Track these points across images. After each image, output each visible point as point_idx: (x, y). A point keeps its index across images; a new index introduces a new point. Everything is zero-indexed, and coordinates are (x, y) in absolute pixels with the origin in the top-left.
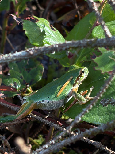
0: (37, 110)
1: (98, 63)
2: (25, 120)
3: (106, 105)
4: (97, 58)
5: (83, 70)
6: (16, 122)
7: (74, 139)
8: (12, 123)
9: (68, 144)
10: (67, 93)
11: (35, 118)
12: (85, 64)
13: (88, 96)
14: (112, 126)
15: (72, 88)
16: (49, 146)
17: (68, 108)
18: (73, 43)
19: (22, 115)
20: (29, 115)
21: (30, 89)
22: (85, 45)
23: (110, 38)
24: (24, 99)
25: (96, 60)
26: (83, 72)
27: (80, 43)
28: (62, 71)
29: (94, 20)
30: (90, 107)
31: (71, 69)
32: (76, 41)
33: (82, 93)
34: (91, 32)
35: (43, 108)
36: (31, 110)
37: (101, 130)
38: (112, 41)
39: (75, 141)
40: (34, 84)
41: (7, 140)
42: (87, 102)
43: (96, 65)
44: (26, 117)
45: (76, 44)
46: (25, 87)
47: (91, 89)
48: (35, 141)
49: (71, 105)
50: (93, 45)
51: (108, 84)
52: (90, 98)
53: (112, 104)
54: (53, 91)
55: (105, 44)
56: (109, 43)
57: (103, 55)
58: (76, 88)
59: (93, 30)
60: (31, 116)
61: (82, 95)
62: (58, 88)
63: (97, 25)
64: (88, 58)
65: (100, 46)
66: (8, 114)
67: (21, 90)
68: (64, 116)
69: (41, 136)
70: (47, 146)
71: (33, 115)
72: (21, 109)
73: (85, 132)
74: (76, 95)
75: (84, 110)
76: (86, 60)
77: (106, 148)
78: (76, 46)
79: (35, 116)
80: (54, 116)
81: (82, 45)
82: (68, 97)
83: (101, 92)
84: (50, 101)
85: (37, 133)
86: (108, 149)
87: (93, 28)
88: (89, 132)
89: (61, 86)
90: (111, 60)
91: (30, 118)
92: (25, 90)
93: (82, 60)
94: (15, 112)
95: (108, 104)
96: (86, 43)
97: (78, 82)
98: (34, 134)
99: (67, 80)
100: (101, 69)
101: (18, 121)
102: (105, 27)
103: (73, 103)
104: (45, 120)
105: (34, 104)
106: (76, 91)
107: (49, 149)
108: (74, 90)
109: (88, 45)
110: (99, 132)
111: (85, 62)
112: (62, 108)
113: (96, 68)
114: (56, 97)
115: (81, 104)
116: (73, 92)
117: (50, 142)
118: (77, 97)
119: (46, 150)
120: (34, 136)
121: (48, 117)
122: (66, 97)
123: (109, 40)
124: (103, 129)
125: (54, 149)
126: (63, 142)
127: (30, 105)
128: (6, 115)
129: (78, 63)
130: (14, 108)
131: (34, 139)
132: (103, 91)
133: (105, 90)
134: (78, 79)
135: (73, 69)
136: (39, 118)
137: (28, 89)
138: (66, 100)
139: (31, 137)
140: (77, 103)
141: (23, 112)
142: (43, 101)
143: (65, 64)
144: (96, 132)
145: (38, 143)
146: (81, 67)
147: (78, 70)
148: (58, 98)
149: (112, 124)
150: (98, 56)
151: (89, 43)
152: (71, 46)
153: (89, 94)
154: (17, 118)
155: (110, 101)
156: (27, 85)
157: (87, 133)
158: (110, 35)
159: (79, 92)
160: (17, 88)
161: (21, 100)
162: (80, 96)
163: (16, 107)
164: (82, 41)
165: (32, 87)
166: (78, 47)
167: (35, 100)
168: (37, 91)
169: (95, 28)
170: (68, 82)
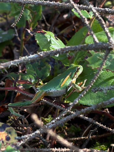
0: (47, 97)
1: (90, 62)
2: (38, 104)
3: (96, 92)
4: (89, 58)
5: (79, 67)
6: (32, 105)
7: (74, 116)
8: (29, 106)
9: (69, 119)
10: (68, 84)
11: (45, 102)
12: (80, 63)
13: (83, 86)
14: (100, 106)
15: (72, 81)
16: (55, 121)
17: (69, 95)
18: (71, 48)
19: (36, 100)
20: (41, 101)
21: (41, 83)
22: (80, 49)
23: (97, 43)
24: (37, 89)
25: (88, 59)
26: (79, 69)
27: (76, 48)
28: (64, 69)
29: (86, 32)
30: (84, 93)
31: (70, 67)
32: (73, 46)
33: (78, 84)
34: (84, 40)
35: (51, 95)
36: (42, 97)
37: (92, 109)
38: (99, 45)
39: (74, 117)
40: (44, 79)
41: (25, 118)
42: (83, 90)
43: (88, 63)
44: (39, 102)
45: (73, 48)
46: (38, 81)
47: (85, 81)
48: (46, 119)
49: (71, 93)
50: (85, 48)
51: (97, 76)
52: (84, 87)
53: (100, 91)
54: (58, 83)
55: (94, 47)
56: (97, 46)
57: (93, 56)
58: (74, 80)
59: (86, 39)
60: (43, 101)
61: (79, 85)
62: (61, 81)
63: (88, 35)
64: (82, 59)
65: (90, 50)
66: (26, 100)
67: (35, 83)
68: (66, 101)
69: (50, 116)
70: (54, 121)
71: (44, 100)
72: (35, 96)
73: (81, 111)
74: (75, 86)
75: (80, 95)
76: (81, 60)
77: (97, 122)
78: (73, 49)
79: (46, 101)
80: (59, 101)
81: (78, 49)
82: (69, 87)
83: (92, 82)
84: (56, 90)
85: (47, 114)
86: (98, 123)
87: (86, 38)
88: (84, 111)
89: (63, 79)
90: (99, 60)
91: (41, 102)
92: (38, 83)
93: (78, 61)
94: (31, 99)
95: (98, 90)
96: (80, 47)
97: (75, 76)
98: (45, 114)
99: (68, 75)
100: (91, 66)
101: (33, 105)
102: (94, 35)
103: (72, 91)
104: (52, 104)
105: (44, 92)
106: (75, 83)
107: (56, 124)
108: (73, 82)
109: (82, 48)
110: (91, 110)
111: (80, 62)
112: (64, 95)
113: (88, 66)
114: (60, 87)
115: (78, 92)
116: (72, 83)
117: (57, 119)
118: (75, 87)
119: (53, 125)
120: (45, 116)
121: (55, 102)
122: (67, 87)
123: (97, 45)
124: (94, 109)
125: (59, 124)
126: (65, 119)
127: (41, 93)
128: (25, 101)
129: (75, 63)
130: (30, 95)
131: (45, 118)
132: (93, 81)
133: (95, 81)
134: (75, 74)
135: (72, 67)
136: (48, 102)
137: (40, 82)
138: (67, 89)
139: (43, 117)
140: (75, 91)
141: (37, 98)
142: (51, 90)
143: (66, 64)
144: (89, 111)
145: (48, 121)
146: (78, 65)
147: (75, 67)
148: (61, 88)
149: (100, 105)
150: (89, 57)
151: (82, 47)
152: (70, 50)
153: (84, 85)
154: (32, 103)
155: (99, 89)
156: (39, 79)
157: (83, 112)
158: (97, 41)
159: (76, 83)
160: (32, 82)
161: (35, 90)
162: (77, 86)
163: (32, 95)
164: (77, 46)
165: (43, 81)
166: (75, 50)
167: (45, 90)
168: (46, 83)
169: (87, 37)
170: (68, 76)
